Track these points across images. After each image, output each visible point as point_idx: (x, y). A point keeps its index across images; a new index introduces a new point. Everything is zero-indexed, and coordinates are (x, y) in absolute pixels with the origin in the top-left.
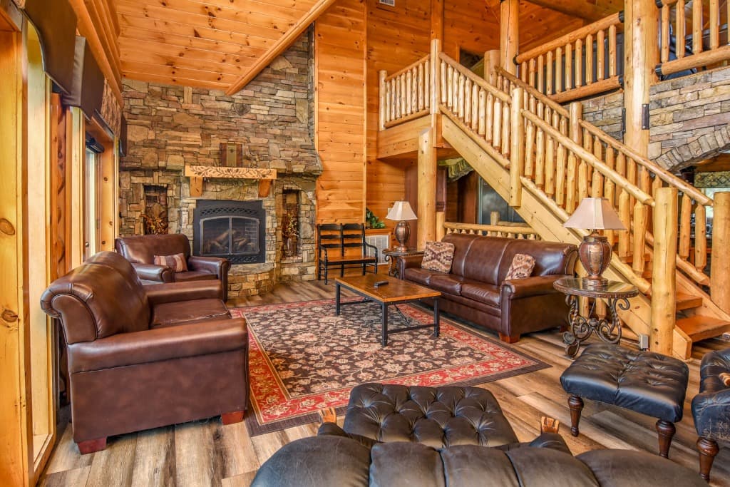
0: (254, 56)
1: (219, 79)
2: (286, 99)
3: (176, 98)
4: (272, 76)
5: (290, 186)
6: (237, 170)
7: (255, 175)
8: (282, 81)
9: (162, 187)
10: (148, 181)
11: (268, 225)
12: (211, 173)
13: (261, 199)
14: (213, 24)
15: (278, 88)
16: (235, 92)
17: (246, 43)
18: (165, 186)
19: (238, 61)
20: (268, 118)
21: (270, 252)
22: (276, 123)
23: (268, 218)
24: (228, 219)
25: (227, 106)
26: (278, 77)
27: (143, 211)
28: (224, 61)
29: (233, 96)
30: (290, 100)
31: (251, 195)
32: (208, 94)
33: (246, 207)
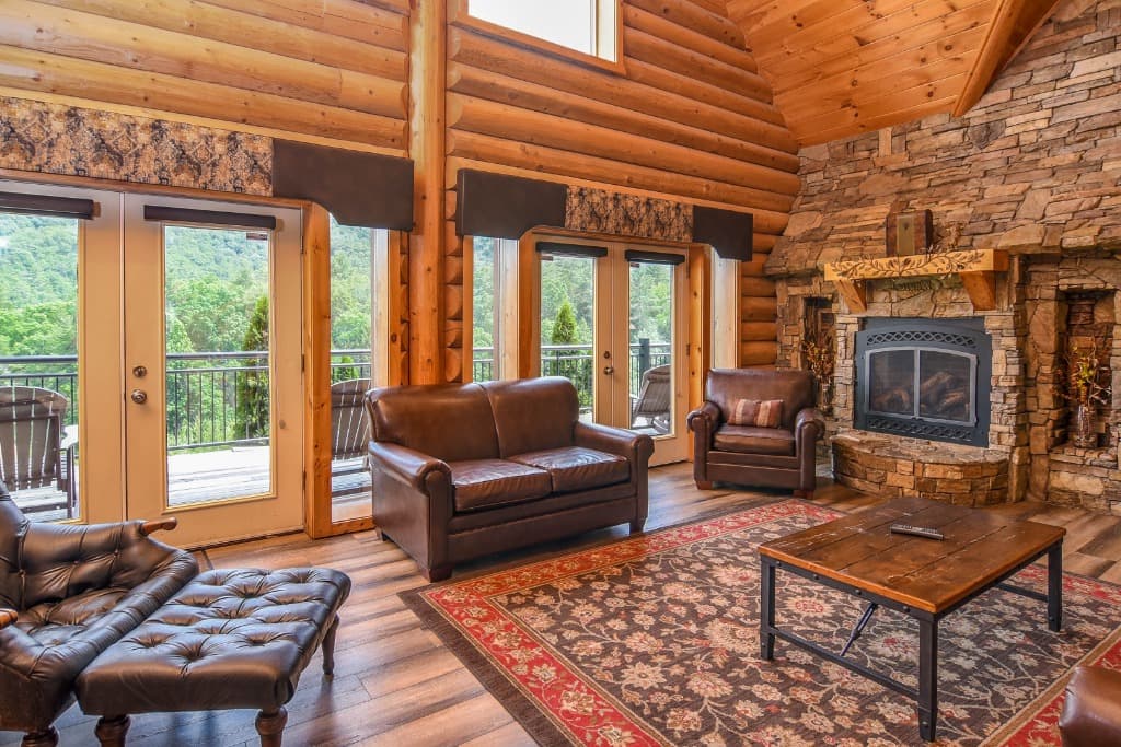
0: (976, 24)
1: (930, 95)
2: (1098, 76)
3: (866, 154)
4: (1058, 38)
5: (1075, 282)
6: (907, 262)
7: (944, 266)
8: (1086, 39)
9: (826, 299)
10: (807, 290)
11: (998, 370)
12: (862, 271)
13: (979, 313)
14: (874, 12)
15: (1076, 58)
16: (969, 107)
17: (949, 10)
18: (830, 297)
19: (948, 48)
20: (1049, 135)
21: (999, 428)
22: (1069, 140)
23: (998, 355)
24: (911, 353)
25: (954, 137)
26: (1073, 33)
27: (802, 335)
28: (923, 61)
29: (966, 116)
30: (1111, 73)
31: (958, 308)
32: (919, 129)
33: (949, 331)
